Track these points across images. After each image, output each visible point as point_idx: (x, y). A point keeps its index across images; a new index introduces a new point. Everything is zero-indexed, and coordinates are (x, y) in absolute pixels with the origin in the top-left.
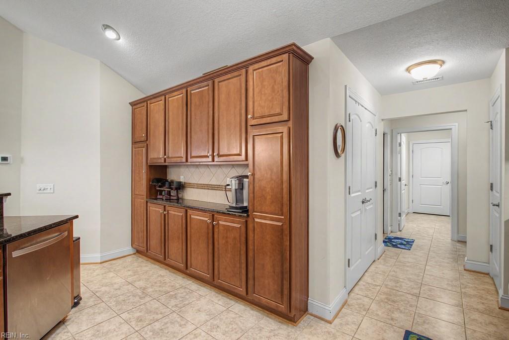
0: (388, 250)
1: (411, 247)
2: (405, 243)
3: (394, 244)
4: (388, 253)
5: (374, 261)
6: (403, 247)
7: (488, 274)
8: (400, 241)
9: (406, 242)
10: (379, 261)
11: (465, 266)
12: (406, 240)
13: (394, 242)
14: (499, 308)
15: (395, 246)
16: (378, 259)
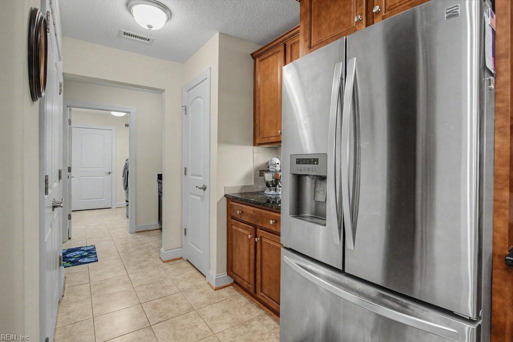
0: (69, 273)
1: (96, 257)
2: (86, 253)
3: (72, 260)
4: (72, 279)
5: (59, 302)
6: (86, 260)
7: (181, 258)
8: (77, 253)
9: (87, 251)
10: (65, 298)
11: (162, 258)
12: (86, 249)
13: (71, 257)
14: (216, 290)
15: (75, 263)
16: (63, 296)
